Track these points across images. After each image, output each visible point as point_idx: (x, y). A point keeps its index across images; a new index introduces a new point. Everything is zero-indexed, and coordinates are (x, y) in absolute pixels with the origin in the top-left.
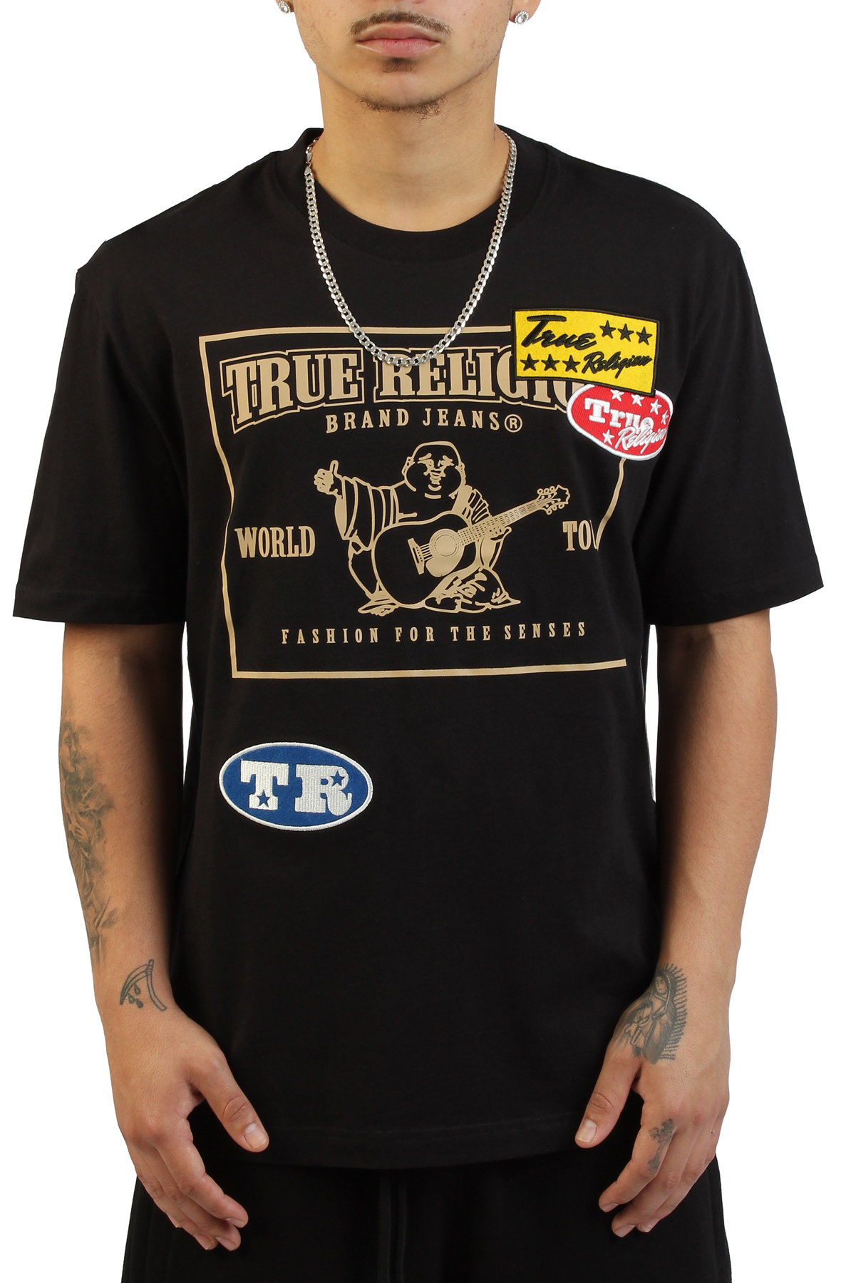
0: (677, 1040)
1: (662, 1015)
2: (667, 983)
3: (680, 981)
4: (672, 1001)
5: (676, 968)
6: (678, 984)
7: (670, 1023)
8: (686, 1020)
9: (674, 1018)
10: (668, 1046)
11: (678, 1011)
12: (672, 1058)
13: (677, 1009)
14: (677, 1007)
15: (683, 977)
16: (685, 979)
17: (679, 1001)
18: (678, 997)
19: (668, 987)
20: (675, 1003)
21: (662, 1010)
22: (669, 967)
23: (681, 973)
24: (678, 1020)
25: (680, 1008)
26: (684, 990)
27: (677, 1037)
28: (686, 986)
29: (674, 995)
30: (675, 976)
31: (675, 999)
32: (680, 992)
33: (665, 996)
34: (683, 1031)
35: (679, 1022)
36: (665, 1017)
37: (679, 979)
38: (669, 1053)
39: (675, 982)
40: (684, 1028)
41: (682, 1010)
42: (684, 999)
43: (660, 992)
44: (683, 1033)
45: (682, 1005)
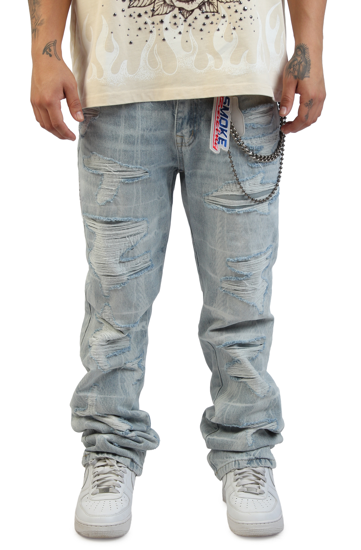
0: (309, 71)
1: (301, 62)
2: (301, 51)
3: (306, 49)
4: (305, 57)
5: (304, 45)
6: (306, 50)
7: (305, 65)
8: (311, 63)
9: (306, 63)
10: (306, 73)
11: (307, 60)
12: (309, 77)
13: (306, 60)
14: (307, 58)
15: (307, 48)
16: (308, 48)
17: (307, 56)
18: (306, 55)
19: (302, 52)
20: (306, 57)
21: (301, 60)
22: (301, 45)
23: (306, 46)
24: (308, 63)
25: (307, 59)
26: (308, 52)
27: (308, 70)
28: (309, 51)
29: (305, 55)
30: (304, 48)
31: (305, 56)
32: (307, 53)
33: (301, 55)
34: (310, 67)
35: (308, 64)
36: (303, 63)
37: (306, 48)
38: (307, 75)
39: (304, 50)
40: (311, 66)
41: (308, 59)
42: (309, 56)
43: (299, 54)
44: (310, 68)
45: (308, 58)
